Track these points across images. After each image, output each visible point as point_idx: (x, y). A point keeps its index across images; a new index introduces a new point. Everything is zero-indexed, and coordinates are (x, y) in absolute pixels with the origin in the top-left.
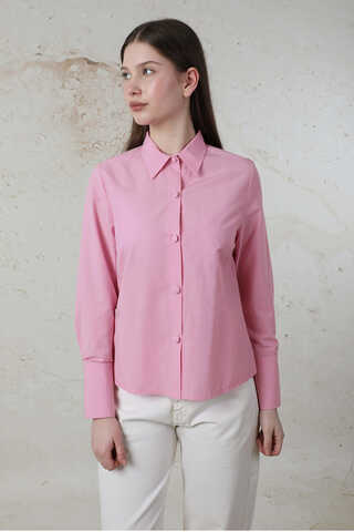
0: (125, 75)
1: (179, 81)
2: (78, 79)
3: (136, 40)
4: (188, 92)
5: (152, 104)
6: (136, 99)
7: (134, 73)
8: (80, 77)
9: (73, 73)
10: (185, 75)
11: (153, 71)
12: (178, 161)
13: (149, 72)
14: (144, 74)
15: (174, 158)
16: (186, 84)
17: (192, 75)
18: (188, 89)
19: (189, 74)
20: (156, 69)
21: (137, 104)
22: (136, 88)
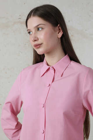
0: (29, 33)
3: (32, 16)
5: (44, 43)
6: (36, 43)
7: (33, 31)
10: (57, 28)
11: (42, 28)
12: (53, 69)
13: (40, 29)
14: (38, 30)
15: (51, 68)
16: (58, 32)
17: (60, 28)
18: (60, 34)
19: (59, 27)
20: (43, 27)
21: (37, 45)
22: (35, 38)
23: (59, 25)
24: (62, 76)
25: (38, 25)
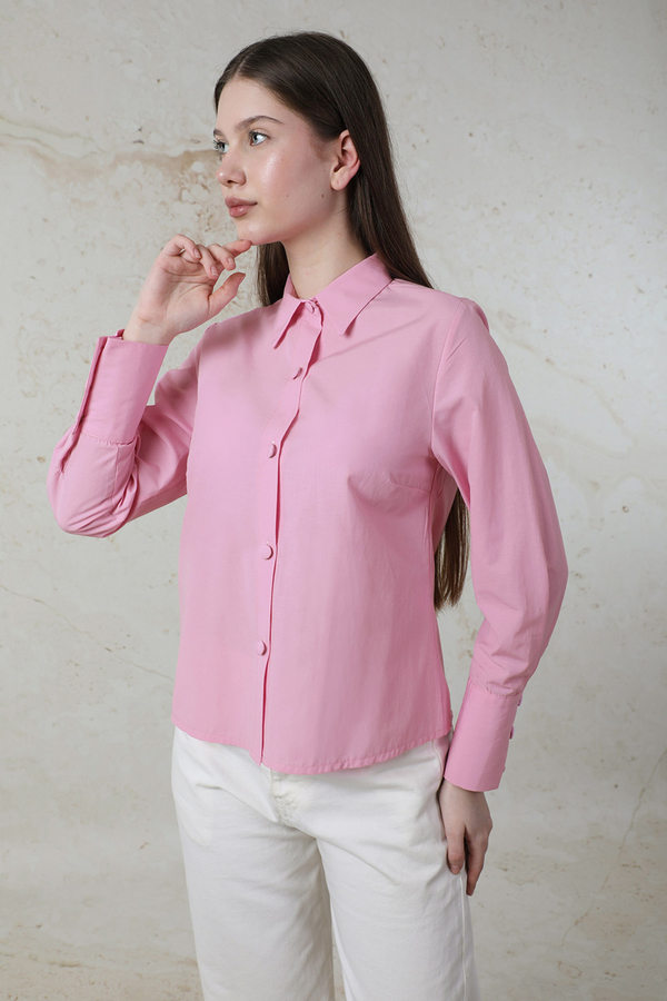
0: (221, 145)
1: (322, 157)
2: (205, 187)
3: (237, 74)
4: (340, 179)
6: (236, 192)
8: (208, 183)
9: (197, 175)
10: (336, 146)
11: (269, 137)
12: (317, 310)
13: (259, 137)
14: (252, 142)
15: (308, 306)
16: (336, 164)
17: (350, 146)
18: (342, 174)
19: (343, 143)
20: (273, 134)
21: (236, 202)
22: (233, 171)
23: (345, 134)
24: (349, 331)
25: (252, 120)
